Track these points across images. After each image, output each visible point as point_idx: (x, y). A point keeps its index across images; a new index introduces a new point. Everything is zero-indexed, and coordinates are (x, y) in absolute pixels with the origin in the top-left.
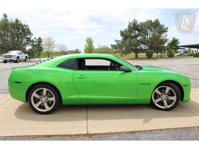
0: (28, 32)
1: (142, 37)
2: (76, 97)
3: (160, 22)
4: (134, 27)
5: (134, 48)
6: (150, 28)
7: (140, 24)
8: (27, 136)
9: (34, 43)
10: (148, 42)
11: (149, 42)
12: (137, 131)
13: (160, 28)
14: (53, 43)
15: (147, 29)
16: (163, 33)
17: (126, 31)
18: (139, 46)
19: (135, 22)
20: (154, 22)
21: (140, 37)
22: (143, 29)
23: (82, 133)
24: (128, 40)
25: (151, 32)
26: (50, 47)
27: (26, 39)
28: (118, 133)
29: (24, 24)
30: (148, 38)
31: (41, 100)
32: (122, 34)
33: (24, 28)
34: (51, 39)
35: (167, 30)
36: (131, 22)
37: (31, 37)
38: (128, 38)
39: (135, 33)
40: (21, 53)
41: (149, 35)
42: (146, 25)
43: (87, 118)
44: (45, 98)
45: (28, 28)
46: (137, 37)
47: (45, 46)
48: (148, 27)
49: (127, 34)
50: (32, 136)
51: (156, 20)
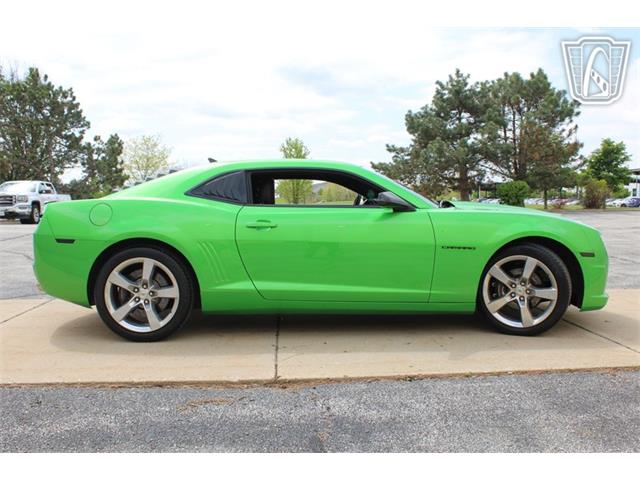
0: (74, 116)
1: (482, 135)
2: (245, 285)
3: (549, 80)
4: (457, 98)
5: (457, 176)
6: (512, 101)
7: (478, 90)
8: (97, 383)
9: (95, 157)
10: (507, 152)
11: (509, 152)
12: (426, 377)
13: (551, 102)
14: (164, 158)
15: (504, 105)
16: (562, 120)
17: (426, 114)
18: (472, 168)
19: (458, 82)
20: (529, 83)
21: (479, 137)
22: (487, 106)
23: (259, 377)
24: (434, 145)
25: (517, 117)
26: (149, 171)
27: (64, 142)
28: (368, 378)
29: (61, 88)
30: (506, 138)
31: (136, 295)
32: (413, 123)
33: (59, 100)
34: (155, 145)
35: (576, 110)
36: (445, 80)
37: (82, 132)
38: (433, 138)
39: (459, 119)
40: (48, 188)
41: (510, 126)
42: (498, 91)
43: (277, 349)
44: (147, 291)
45: (75, 102)
46: (468, 135)
47: (134, 170)
48: (506, 101)
49: (431, 126)
50: (111, 383)
51: (535, 74)
